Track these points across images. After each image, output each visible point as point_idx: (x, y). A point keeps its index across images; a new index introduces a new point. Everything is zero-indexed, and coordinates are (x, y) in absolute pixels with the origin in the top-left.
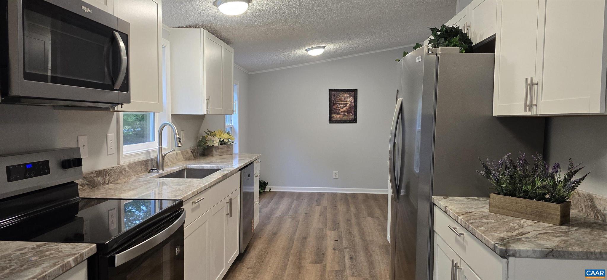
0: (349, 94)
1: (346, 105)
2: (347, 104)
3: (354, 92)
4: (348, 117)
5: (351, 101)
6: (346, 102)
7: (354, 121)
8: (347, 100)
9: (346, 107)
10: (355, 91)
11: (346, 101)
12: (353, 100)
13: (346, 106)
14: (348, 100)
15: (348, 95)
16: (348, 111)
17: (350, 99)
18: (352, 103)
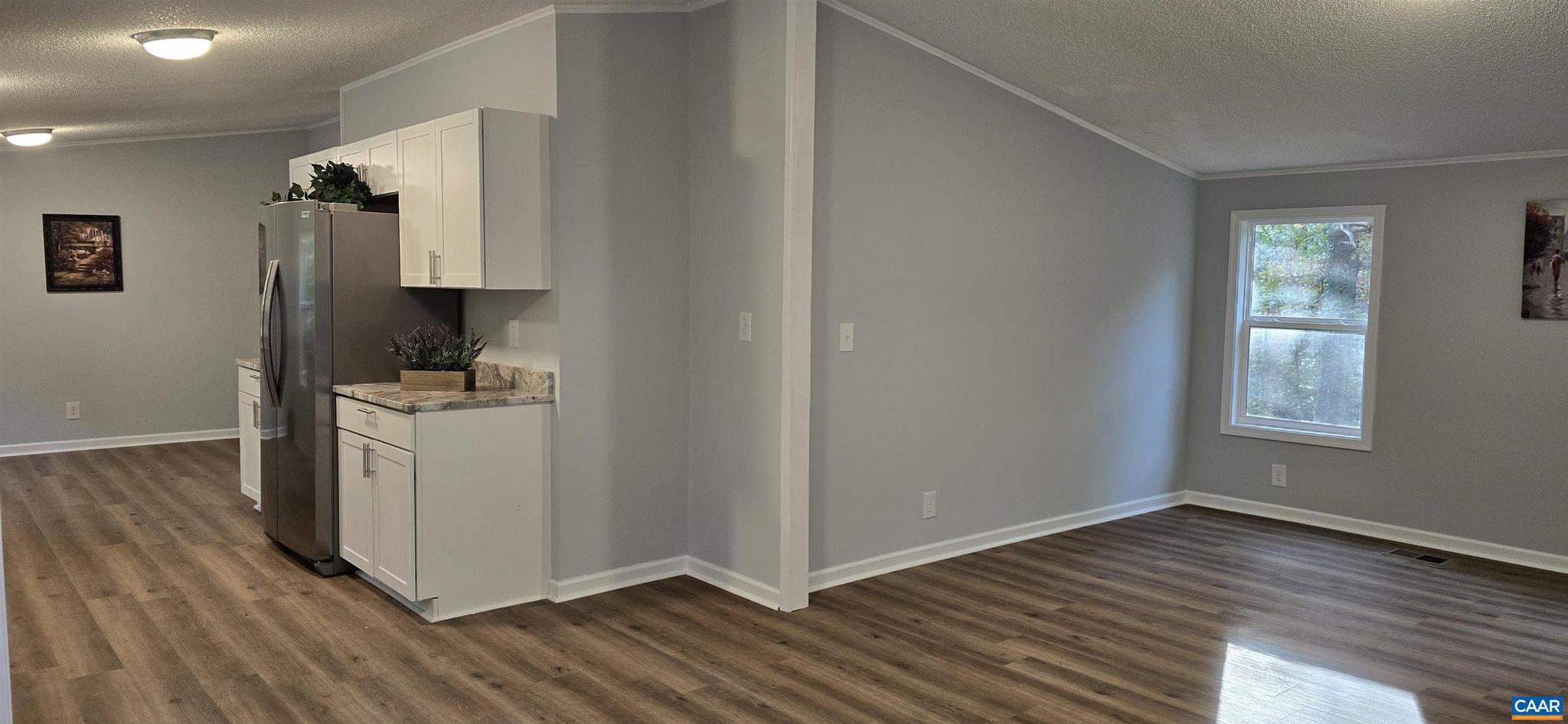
0: (100, 227)
1: (93, 250)
2: (95, 248)
3: (112, 225)
4: (99, 278)
5: (105, 242)
6: (90, 245)
7: (117, 285)
8: (94, 239)
9: (93, 256)
10: (115, 221)
11: (93, 242)
12: (110, 242)
13: (92, 254)
14: (97, 239)
15: (96, 229)
16: (99, 265)
17: (103, 237)
18: (109, 247)
